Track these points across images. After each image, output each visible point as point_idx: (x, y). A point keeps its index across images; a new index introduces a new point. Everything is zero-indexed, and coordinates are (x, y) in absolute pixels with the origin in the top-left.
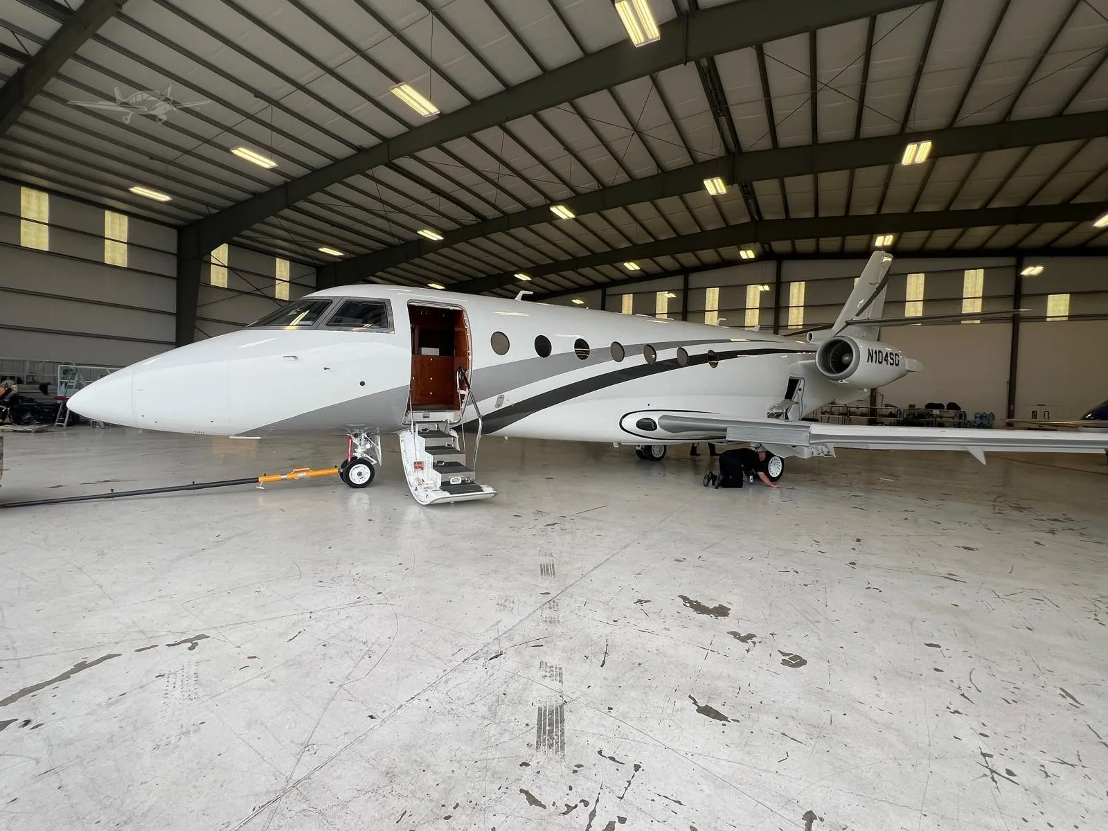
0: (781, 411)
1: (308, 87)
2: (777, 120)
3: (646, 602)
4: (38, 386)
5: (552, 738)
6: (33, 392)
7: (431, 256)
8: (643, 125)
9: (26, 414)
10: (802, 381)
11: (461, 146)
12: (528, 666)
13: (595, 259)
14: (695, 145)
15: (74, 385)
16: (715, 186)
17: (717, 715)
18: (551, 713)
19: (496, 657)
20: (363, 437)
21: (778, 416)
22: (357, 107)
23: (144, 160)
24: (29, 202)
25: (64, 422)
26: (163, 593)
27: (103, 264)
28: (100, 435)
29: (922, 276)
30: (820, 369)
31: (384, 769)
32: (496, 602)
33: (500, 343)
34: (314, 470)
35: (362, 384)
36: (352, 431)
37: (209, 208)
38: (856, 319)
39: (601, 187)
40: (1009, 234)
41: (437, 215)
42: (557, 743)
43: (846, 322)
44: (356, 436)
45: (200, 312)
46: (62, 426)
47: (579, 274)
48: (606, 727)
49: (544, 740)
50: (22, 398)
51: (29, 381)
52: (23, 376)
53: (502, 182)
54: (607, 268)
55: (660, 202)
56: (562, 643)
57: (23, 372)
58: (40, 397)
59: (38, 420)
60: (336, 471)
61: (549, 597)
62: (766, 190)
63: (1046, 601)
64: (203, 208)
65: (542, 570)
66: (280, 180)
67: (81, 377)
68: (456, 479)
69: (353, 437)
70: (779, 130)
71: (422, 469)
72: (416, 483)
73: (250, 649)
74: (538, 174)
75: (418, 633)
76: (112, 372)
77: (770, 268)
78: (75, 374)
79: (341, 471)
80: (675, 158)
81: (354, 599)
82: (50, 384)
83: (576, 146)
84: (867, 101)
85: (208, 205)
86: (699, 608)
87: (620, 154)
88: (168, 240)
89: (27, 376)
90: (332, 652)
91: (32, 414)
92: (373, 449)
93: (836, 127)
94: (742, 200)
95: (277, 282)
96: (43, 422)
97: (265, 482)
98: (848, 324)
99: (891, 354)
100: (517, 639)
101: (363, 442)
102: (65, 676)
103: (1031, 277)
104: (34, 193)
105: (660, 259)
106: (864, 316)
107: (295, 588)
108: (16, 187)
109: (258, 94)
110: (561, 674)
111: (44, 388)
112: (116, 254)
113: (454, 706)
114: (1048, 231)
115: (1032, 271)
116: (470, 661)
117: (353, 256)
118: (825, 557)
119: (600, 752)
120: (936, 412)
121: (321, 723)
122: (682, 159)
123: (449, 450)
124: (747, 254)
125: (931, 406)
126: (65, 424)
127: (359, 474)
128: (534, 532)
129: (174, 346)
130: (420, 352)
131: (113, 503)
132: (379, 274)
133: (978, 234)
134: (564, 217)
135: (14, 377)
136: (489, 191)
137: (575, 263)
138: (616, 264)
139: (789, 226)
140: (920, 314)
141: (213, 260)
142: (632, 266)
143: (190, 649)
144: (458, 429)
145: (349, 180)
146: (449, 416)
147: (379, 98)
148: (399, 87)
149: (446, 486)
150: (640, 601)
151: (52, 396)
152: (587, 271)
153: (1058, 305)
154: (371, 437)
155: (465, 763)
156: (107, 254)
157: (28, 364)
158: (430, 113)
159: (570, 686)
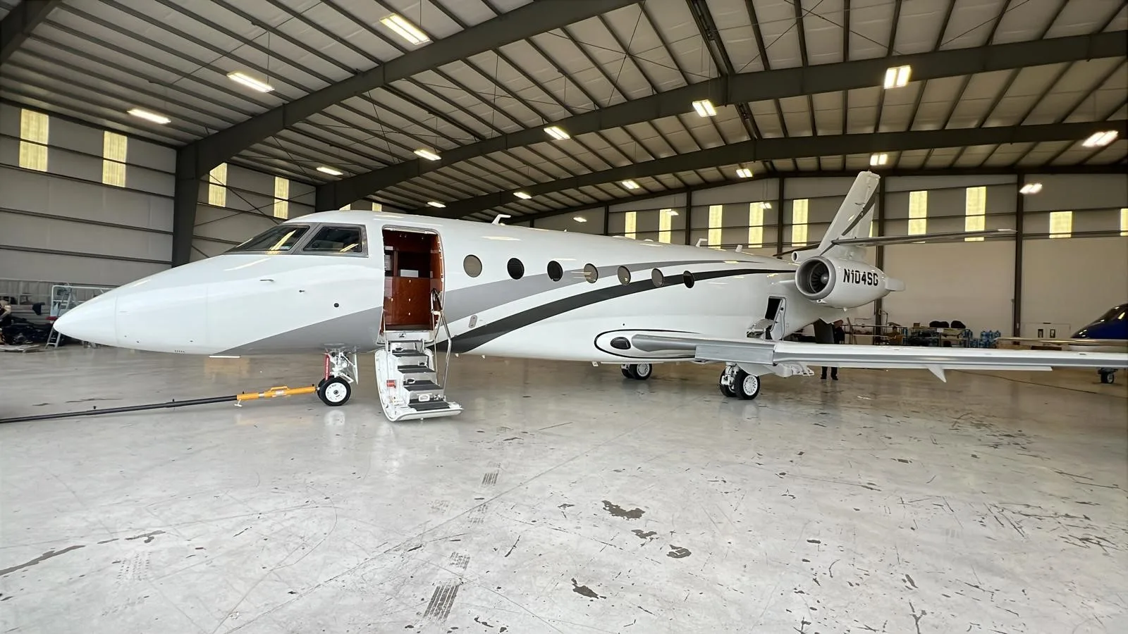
0: (761, 330)
1: (305, 14)
2: (766, 44)
3: (570, 506)
4: (32, 306)
5: (440, 609)
6: (25, 312)
7: (431, 174)
8: (635, 48)
9: (18, 334)
10: (784, 300)
11: (457, 69)
12: (441, 556)
13: (596, 177)
14: (687, 66)
15: (67, 305)
16: (704, 109)
17: (590, 593)
18: (447, 591)
19: (415, 549)
20: (340, 356)
21: (758, 335)
22: (353, 32)
23: (144, 83)
24: (28, 124)
25: (55, 342)
26: (130, 498)
27: (101, 184)
28: (91, 354)
29: (925, 193)
30: (799, 289)
31: (291, 629)
32: (431, 506)
33: (473, 265)
34: (291, 389)
35: (336, 305)
36: (329, 350)
37: (209, 129)
38: (842, 238)
39: (597, 108)
40: (1007, 153)
41: (435, 134)
42: (443, 612)
43: (832, 242)
44: (333, 355)
45: (198, 231)
46: (54, 346)
47: (582, 192)
48: (489, 601)
49: (433, 610)
50: (15, 318)
51: (23, 301)
52: (16, 295)
53: (498, 102)
54: (608, 186)
55: (657, 121)
56: (478, 539)
57: (18, 292)
58: (33, 318)
59: (30, 340)
60: (313, 389)
61: (482, 502)
62: (763, 109)
63: (945, 507)
64: (202, 129)
65: (485, 479)
66: (278, 102)
67: (74, 298)
68: (424, 396)
69: (330, 356)
70: (769, 52)
71: (395, 387)
72: (388, 400)
73: (199, 542)
74: (535, 95)
75: (353, 530)
76: (105, 291)
77: (772, 186)
78: (68, 295)
79: (318, 389)
80: (669, 80)
81: (303, 502)
82: (44, 304)
83: (571, 69)
84: (854, 26)
85: (207, 126)
86: (616, 511)
87: (615, 75)
88: (168, 160)
89: (21, 296)
90: (270, 545)
91: (23, 335)
92: (350, 368)
93: (824, 50)
94: (740, 119)
95: (276, 201)
96: (35, 342)
97: (243, 400)
98: (834, 243)
99: (869, 273)
100: (440, 535)
101: (339, 361)
102: (35, 562)
103: (1030, 195)
104: (34, 114)
105: (663, 177)
106: (850, 236)
107: (251, 493)
108: (18, 109)
109: (256, 22)
110: (467, 562)
111: (37, 308)
112: (115, 174)
113: (365, 585)
114: (1045, 150)
115: (1030, 189)
116: (391, 552)
117: (353, 175)
118: (762, 469)
119: (476, 619)
120: (940, 330)
121: (247, 597)
122: (675, 81)
123: (421, 368)
124: (745, 173)
125: (935, 324)
126: (56, 344)
127: (336, 392)
128: (490, 445)
129: (171, 266)
130: (399, 274)
131: (95, 419)
132: (379, 192)
133: (978, 153)
134: (558, 138)
135: (8, 297)
136: (486, 112)
137: (576, 181)
138: (617, 182)
139: (789, 145)
140: (923, 232)
141: (211, 180)
142: (630, 185)
143: (146, 542)
144: (431, 348)
145: (347, 102)
146: (424, 336)
147: (374, 25)
148: (388, 18)
149: (414, 403)
150: (564, 505)
151: (44, 316)
152: (589, 189)
153: (1061, 223)
154: (348, 356)
155: (360, 626)
156: (105, 175)
157: (22, 285)
158: (420, 41)
159: (470, 572)
